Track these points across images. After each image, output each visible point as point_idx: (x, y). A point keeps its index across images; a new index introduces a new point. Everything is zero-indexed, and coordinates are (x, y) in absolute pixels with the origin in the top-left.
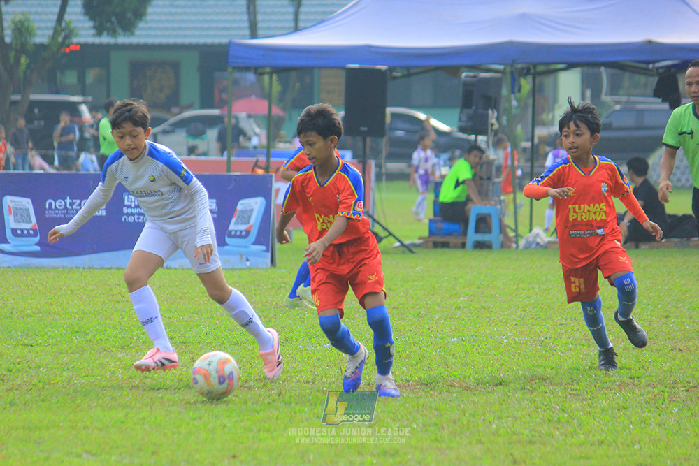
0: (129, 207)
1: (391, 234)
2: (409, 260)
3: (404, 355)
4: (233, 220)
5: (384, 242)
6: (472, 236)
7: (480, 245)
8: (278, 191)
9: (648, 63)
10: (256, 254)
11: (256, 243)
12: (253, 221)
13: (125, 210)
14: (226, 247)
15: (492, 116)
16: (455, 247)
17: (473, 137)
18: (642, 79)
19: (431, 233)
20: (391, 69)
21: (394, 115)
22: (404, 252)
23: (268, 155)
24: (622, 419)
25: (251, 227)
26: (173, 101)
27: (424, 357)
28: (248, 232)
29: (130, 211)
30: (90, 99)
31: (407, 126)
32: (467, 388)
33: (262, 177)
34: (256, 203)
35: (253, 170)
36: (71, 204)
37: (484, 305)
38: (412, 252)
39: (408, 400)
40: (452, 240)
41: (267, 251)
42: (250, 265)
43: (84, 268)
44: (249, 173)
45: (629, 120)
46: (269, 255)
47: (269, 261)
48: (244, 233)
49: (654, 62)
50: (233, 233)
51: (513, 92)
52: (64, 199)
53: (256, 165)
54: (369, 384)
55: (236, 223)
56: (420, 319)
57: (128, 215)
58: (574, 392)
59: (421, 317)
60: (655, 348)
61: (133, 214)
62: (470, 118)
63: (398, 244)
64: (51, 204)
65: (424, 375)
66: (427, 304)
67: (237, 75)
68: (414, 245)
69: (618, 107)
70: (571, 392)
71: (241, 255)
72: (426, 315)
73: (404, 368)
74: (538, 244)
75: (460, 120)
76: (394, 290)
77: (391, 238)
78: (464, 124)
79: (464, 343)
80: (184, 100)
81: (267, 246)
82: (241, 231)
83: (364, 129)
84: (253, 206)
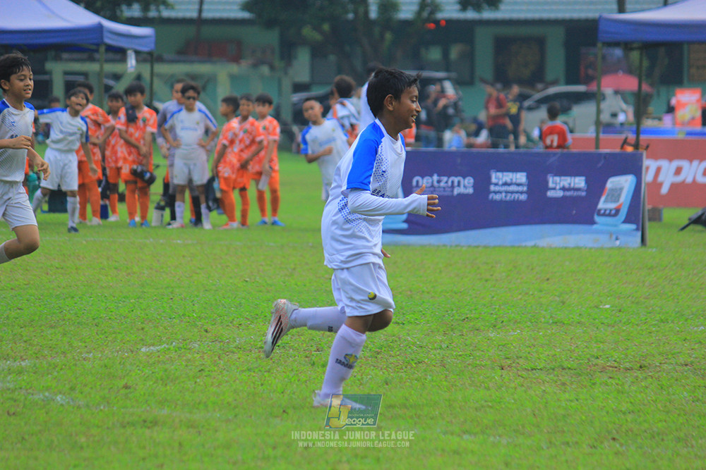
0: (496, 184)
4: (603, 199)
10: (626, 233)
11: (626, 221)
12: (622, 199)
13: (492, 188)
14: (595, 227)
23: (638, 132)
25: (621, 205)
26: (538, 76)
28: (618, 211)
29: (497, 188)
30: (453, 74)
33: (632, 155)
34: (626, 181)
35: (622, 147)
36: (439, 182)
41: (637, 229)
42: (620, 243)
43: (451, 246)
44: (618, 150)
46: (639, 234)
47: (639, 239)
48: (613, 212)
50: (602, 212)
52: (431, 175)
53: (625, 142)
55: (606, 201)
57: (496, 193)
61: (500, 192)
64: (417, 182)
67: (606, 50)
71: (611, 234)
80: (550, 76)
81: (638, 225)
82: (611, 210)
84: (623, 184)
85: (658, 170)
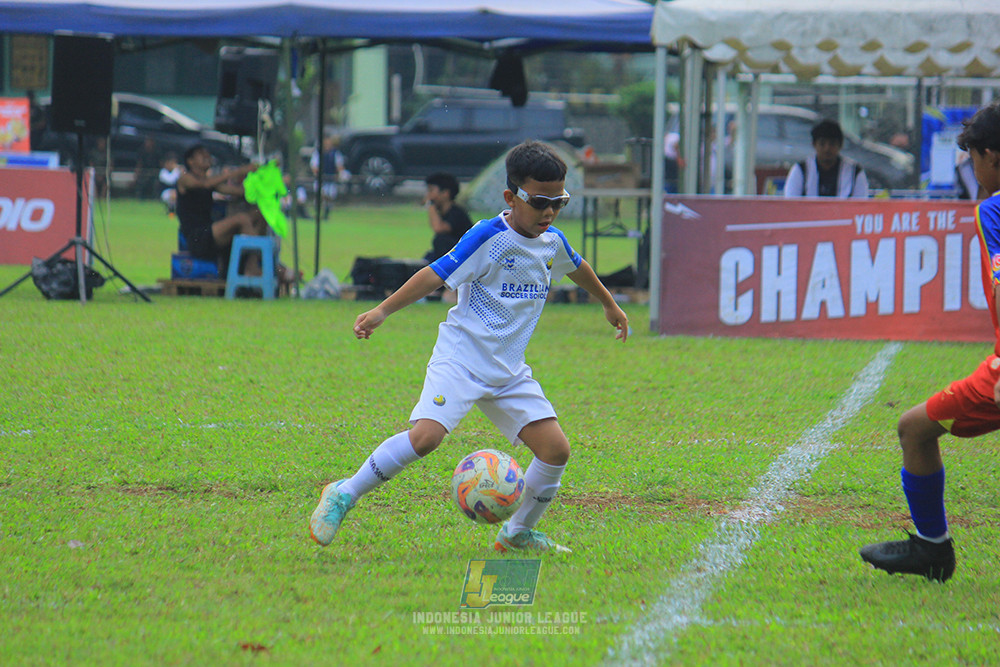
1: (117, 274)
2: (142, 310)
3: (140, 446)
5: (109, 286)
6: (234, 280)
7: (245, 293)
9: (482, 40)
15: (264, 110)
16: (210, 294)
17: (234, 140)
18: (470, 63)
19: (175, 274)
20: (120, 40)
21: (123, 106)
22: (136, 301)
24: (447, 540)
27: (169, 450)
31: (138, 121)
32: (230, 495)
37: (252, 378)
38: (147, 300)
39: (147, 511)
40: (204, 284)
45: (453, 121)
49: (490, 40)
51: (293, 75)
54: (89, 488)
56: (162, 397)
58: (380, 502)
59: (163, 393)
60: (492, 441)
62: (231, 112)
63: (126, 288)
65: (168, 475)
66: (171, 374)
68: (152, 291)
69: (437, 101)
70: (376, 501)
72: (170, 390)
73: (140, 466)
74: (327, 293)
75: (218, 114)
76: (122, 355)
77: (118, 281)
78: (223, 120)
79: (226, 431)
83: (80, 123)
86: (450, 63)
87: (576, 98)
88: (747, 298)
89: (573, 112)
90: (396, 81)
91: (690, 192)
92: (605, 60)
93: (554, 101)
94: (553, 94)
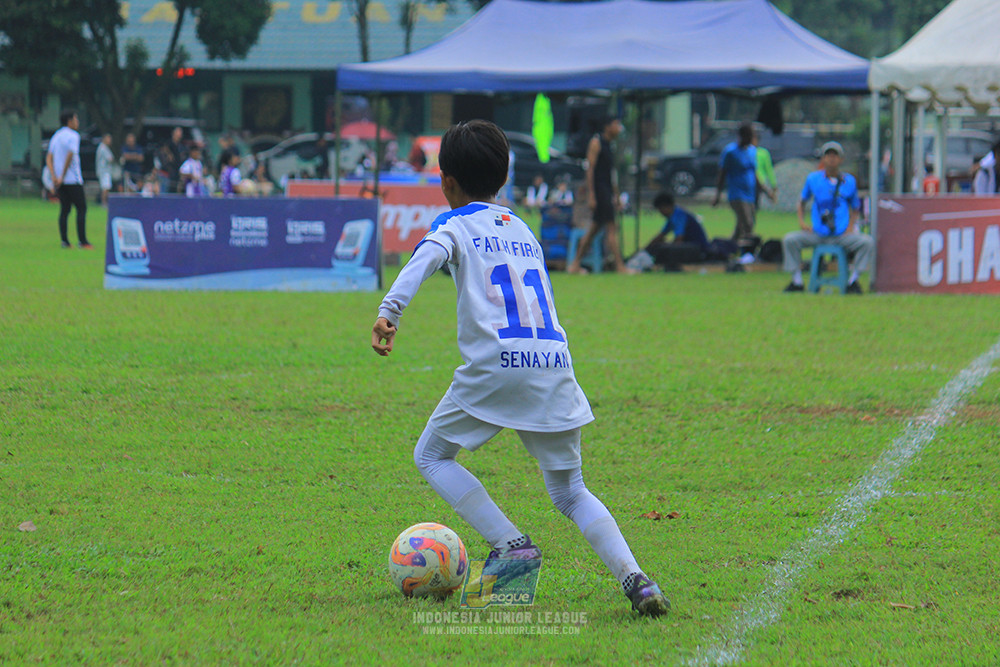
0: (237, 230)
4: (340, 244)
8: (386, 216)
9: (750, 88)
10: (363, 277)
11: (365, 264)
12: (359, 245)
13: (233, 233)
14: (333, 272)
20: (498, 95)
25: (358, 250)
26: (285, 125)
28: (354, 256)
29: (237, 234)
30: (202, 122)
34: (363, 226)
36: (180, 227)
41: (375, 273)
42: (358, 287)
43: (193, 289)
46: (376, 278)
47: (376, 283)
48: (351, 257)
49: (756, 88)
50: (340, 256)
52: (173, 221)
53: (364, 189)
57: (236, 238)
61: (240, 237)
64: (159, 226)
67: (347, 99)
71: (348, 278)
80: (297, 124)
81: (375, 269)
82: (348, 255)
84: (360, 229)
85: (397, 217)
86: (735, 105)
87: (824, 128)
88: (938, 266)
89: (821, 138)
90: (697, 119)
91: (898, 191)
92: (844, 102)
93: (807, 130)
94: (806, 125)
